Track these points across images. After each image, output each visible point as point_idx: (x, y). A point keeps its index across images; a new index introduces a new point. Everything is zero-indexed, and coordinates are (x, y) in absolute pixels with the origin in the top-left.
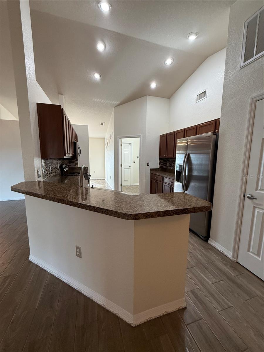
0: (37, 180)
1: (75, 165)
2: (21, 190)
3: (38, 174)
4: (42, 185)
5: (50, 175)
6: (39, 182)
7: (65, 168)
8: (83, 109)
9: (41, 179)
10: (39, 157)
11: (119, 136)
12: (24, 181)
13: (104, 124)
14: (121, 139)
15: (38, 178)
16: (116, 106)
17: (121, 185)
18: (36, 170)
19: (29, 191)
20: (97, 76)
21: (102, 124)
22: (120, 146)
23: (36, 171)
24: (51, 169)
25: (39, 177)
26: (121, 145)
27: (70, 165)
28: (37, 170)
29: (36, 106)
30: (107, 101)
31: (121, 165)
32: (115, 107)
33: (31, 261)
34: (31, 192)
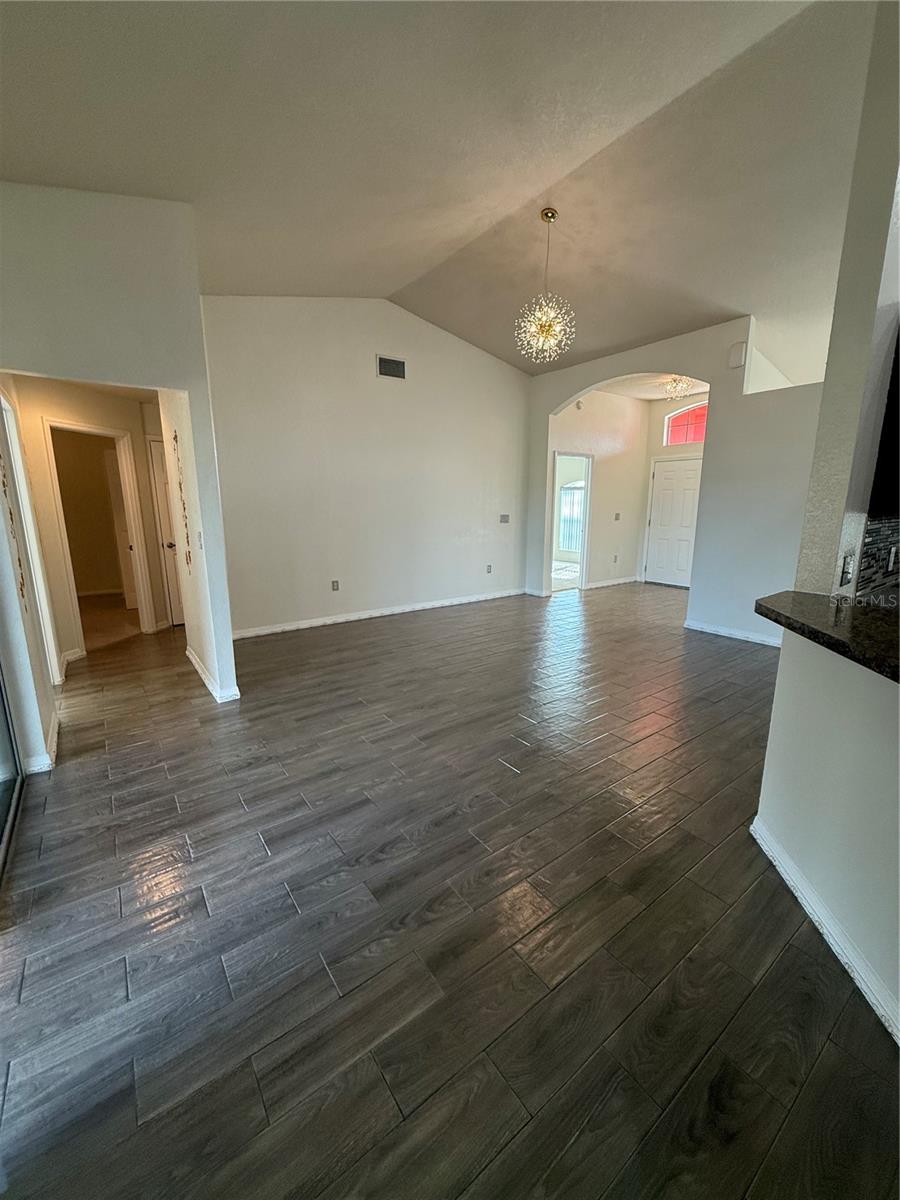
0: (837, 591)
2: (788, 617)
3: (843, 572)
4: (845, 614)
5: (885, 580)
9: (849, 591)
10: (861, 511)
12: (792, 590)
15: (841, 585)
18: (841, 555)
19: (813, 626)
23: (840, 562)
24: (892, 556)
25: (844, 581)
28: (845, 557)
33: (754, 840)
34: (823, 634)
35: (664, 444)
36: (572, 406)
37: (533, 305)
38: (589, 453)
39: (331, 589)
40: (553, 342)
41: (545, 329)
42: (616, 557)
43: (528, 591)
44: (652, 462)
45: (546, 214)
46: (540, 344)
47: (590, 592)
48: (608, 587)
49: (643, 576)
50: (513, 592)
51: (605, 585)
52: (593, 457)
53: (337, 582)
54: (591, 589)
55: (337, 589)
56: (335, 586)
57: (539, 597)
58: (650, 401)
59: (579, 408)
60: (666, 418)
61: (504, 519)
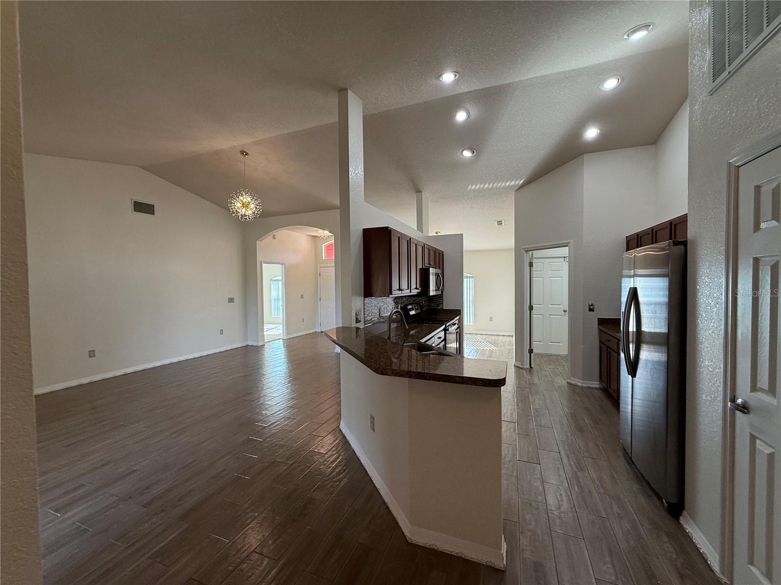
0: (354, 325)
1: (438, 305)
3: (356, 318)
4: (362, 333)
5: (379, 320)
6: (358, 329)
7: (411, 309)
8: (458, 206)
9: (361, 325)
10: (360, 296)
11: (523, 247)
12: (341, 326)
13: (503, 222)
14: (530, 252)
15: (356, 323)
16: (517, 188)
17: (531, 351)
20: (467, 154)
21: (500, 223)
22: (528, 268)
23: (354, 314)
25: (358, 321)
26: (531, 265)
27: (430, 304)
28: (356, 313)
29: (362, 232)
30: (499, 184)
31: (531, 308)
32: (517, 190)
33: (341, 430)
35: (324, 258)
36: (270, 238)
37: (238, 193)
38: (282, 262)
39: (88, 356)
40: (250, 212)
41: (245, 205)
42: (303, 319)
43: (250, 343)
44: (319, 268)
45: (243, 153)
46: (244, 212)
47: (289, 340)
48: (300, 336)
49: (319, 328)
50: (239, 345)
51: (298, 335)
52: (285, 265)
53: (94, 351)
54: (289, 338)
55: (94, 356)
56: (92, 354)
57: (257, 346)
58: (315, 237)
59: (275, 238)
60: (323, 245)
61: (231, 300)
